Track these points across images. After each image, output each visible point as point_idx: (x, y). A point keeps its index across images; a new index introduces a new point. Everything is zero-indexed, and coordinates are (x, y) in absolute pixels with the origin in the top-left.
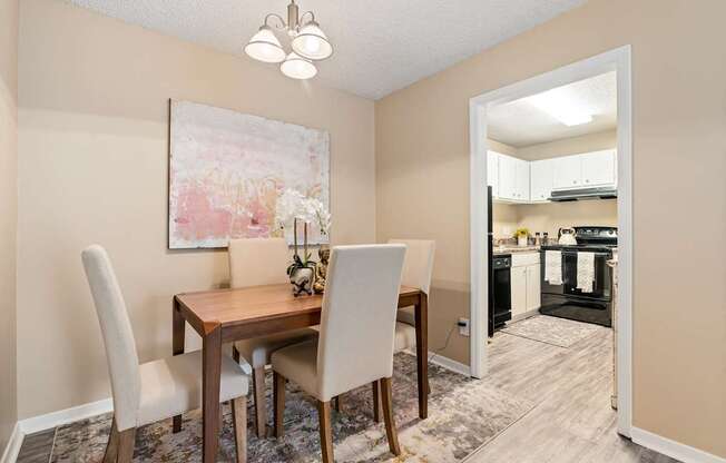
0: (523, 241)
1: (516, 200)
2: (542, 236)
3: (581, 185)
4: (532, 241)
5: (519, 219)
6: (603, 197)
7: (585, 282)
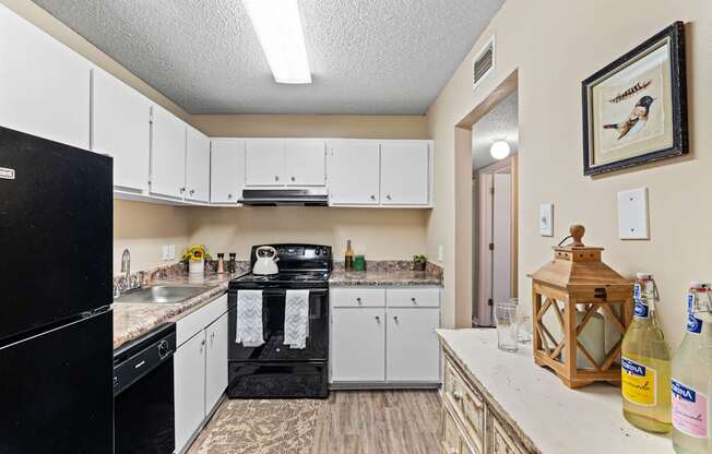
0: (197, 267)
1: (185, 198)
2: (227, 258)
3: (285, 184)
4: (212, 267)
5: (190, 231)
6: (308, 204)
7: (296, 333)
